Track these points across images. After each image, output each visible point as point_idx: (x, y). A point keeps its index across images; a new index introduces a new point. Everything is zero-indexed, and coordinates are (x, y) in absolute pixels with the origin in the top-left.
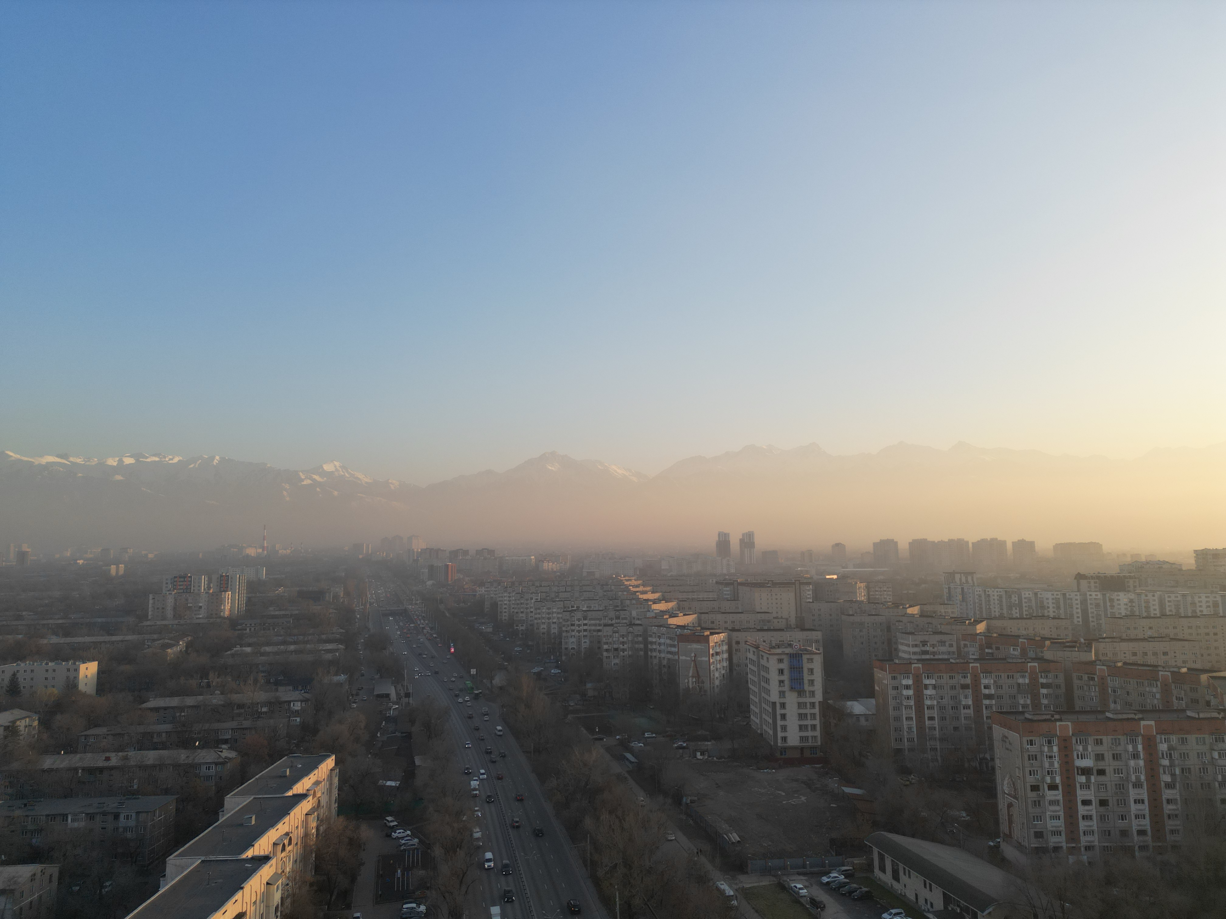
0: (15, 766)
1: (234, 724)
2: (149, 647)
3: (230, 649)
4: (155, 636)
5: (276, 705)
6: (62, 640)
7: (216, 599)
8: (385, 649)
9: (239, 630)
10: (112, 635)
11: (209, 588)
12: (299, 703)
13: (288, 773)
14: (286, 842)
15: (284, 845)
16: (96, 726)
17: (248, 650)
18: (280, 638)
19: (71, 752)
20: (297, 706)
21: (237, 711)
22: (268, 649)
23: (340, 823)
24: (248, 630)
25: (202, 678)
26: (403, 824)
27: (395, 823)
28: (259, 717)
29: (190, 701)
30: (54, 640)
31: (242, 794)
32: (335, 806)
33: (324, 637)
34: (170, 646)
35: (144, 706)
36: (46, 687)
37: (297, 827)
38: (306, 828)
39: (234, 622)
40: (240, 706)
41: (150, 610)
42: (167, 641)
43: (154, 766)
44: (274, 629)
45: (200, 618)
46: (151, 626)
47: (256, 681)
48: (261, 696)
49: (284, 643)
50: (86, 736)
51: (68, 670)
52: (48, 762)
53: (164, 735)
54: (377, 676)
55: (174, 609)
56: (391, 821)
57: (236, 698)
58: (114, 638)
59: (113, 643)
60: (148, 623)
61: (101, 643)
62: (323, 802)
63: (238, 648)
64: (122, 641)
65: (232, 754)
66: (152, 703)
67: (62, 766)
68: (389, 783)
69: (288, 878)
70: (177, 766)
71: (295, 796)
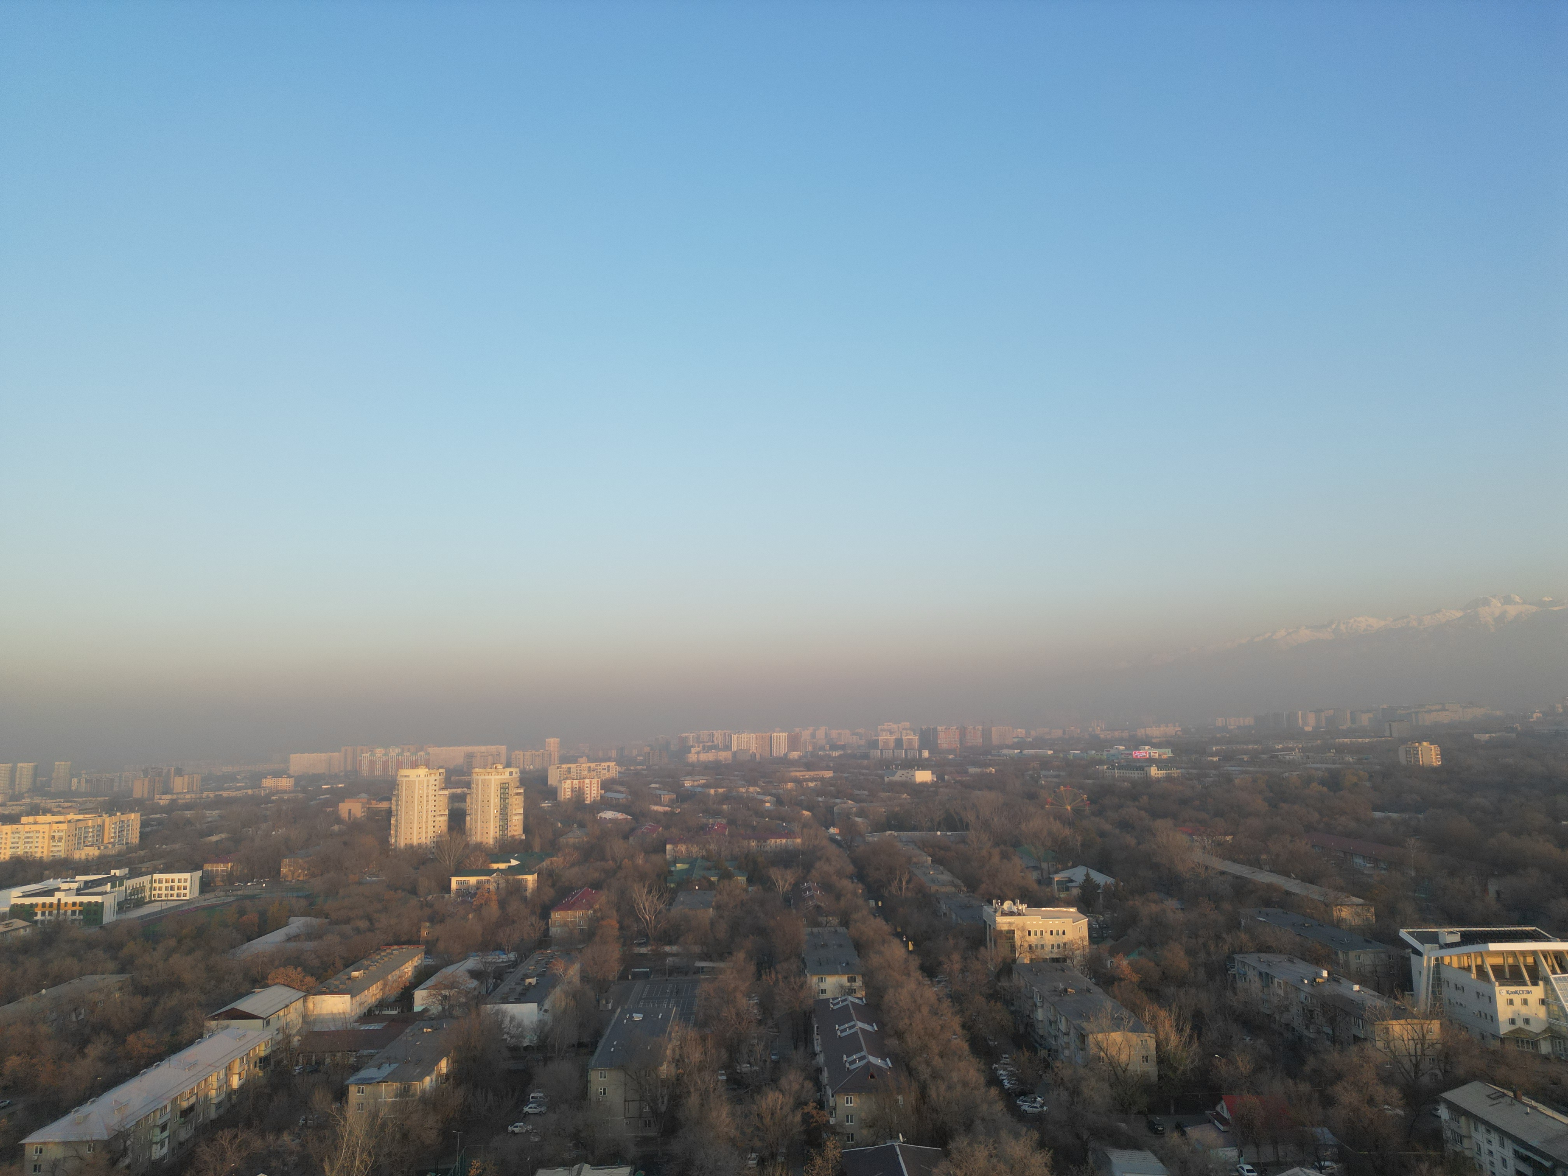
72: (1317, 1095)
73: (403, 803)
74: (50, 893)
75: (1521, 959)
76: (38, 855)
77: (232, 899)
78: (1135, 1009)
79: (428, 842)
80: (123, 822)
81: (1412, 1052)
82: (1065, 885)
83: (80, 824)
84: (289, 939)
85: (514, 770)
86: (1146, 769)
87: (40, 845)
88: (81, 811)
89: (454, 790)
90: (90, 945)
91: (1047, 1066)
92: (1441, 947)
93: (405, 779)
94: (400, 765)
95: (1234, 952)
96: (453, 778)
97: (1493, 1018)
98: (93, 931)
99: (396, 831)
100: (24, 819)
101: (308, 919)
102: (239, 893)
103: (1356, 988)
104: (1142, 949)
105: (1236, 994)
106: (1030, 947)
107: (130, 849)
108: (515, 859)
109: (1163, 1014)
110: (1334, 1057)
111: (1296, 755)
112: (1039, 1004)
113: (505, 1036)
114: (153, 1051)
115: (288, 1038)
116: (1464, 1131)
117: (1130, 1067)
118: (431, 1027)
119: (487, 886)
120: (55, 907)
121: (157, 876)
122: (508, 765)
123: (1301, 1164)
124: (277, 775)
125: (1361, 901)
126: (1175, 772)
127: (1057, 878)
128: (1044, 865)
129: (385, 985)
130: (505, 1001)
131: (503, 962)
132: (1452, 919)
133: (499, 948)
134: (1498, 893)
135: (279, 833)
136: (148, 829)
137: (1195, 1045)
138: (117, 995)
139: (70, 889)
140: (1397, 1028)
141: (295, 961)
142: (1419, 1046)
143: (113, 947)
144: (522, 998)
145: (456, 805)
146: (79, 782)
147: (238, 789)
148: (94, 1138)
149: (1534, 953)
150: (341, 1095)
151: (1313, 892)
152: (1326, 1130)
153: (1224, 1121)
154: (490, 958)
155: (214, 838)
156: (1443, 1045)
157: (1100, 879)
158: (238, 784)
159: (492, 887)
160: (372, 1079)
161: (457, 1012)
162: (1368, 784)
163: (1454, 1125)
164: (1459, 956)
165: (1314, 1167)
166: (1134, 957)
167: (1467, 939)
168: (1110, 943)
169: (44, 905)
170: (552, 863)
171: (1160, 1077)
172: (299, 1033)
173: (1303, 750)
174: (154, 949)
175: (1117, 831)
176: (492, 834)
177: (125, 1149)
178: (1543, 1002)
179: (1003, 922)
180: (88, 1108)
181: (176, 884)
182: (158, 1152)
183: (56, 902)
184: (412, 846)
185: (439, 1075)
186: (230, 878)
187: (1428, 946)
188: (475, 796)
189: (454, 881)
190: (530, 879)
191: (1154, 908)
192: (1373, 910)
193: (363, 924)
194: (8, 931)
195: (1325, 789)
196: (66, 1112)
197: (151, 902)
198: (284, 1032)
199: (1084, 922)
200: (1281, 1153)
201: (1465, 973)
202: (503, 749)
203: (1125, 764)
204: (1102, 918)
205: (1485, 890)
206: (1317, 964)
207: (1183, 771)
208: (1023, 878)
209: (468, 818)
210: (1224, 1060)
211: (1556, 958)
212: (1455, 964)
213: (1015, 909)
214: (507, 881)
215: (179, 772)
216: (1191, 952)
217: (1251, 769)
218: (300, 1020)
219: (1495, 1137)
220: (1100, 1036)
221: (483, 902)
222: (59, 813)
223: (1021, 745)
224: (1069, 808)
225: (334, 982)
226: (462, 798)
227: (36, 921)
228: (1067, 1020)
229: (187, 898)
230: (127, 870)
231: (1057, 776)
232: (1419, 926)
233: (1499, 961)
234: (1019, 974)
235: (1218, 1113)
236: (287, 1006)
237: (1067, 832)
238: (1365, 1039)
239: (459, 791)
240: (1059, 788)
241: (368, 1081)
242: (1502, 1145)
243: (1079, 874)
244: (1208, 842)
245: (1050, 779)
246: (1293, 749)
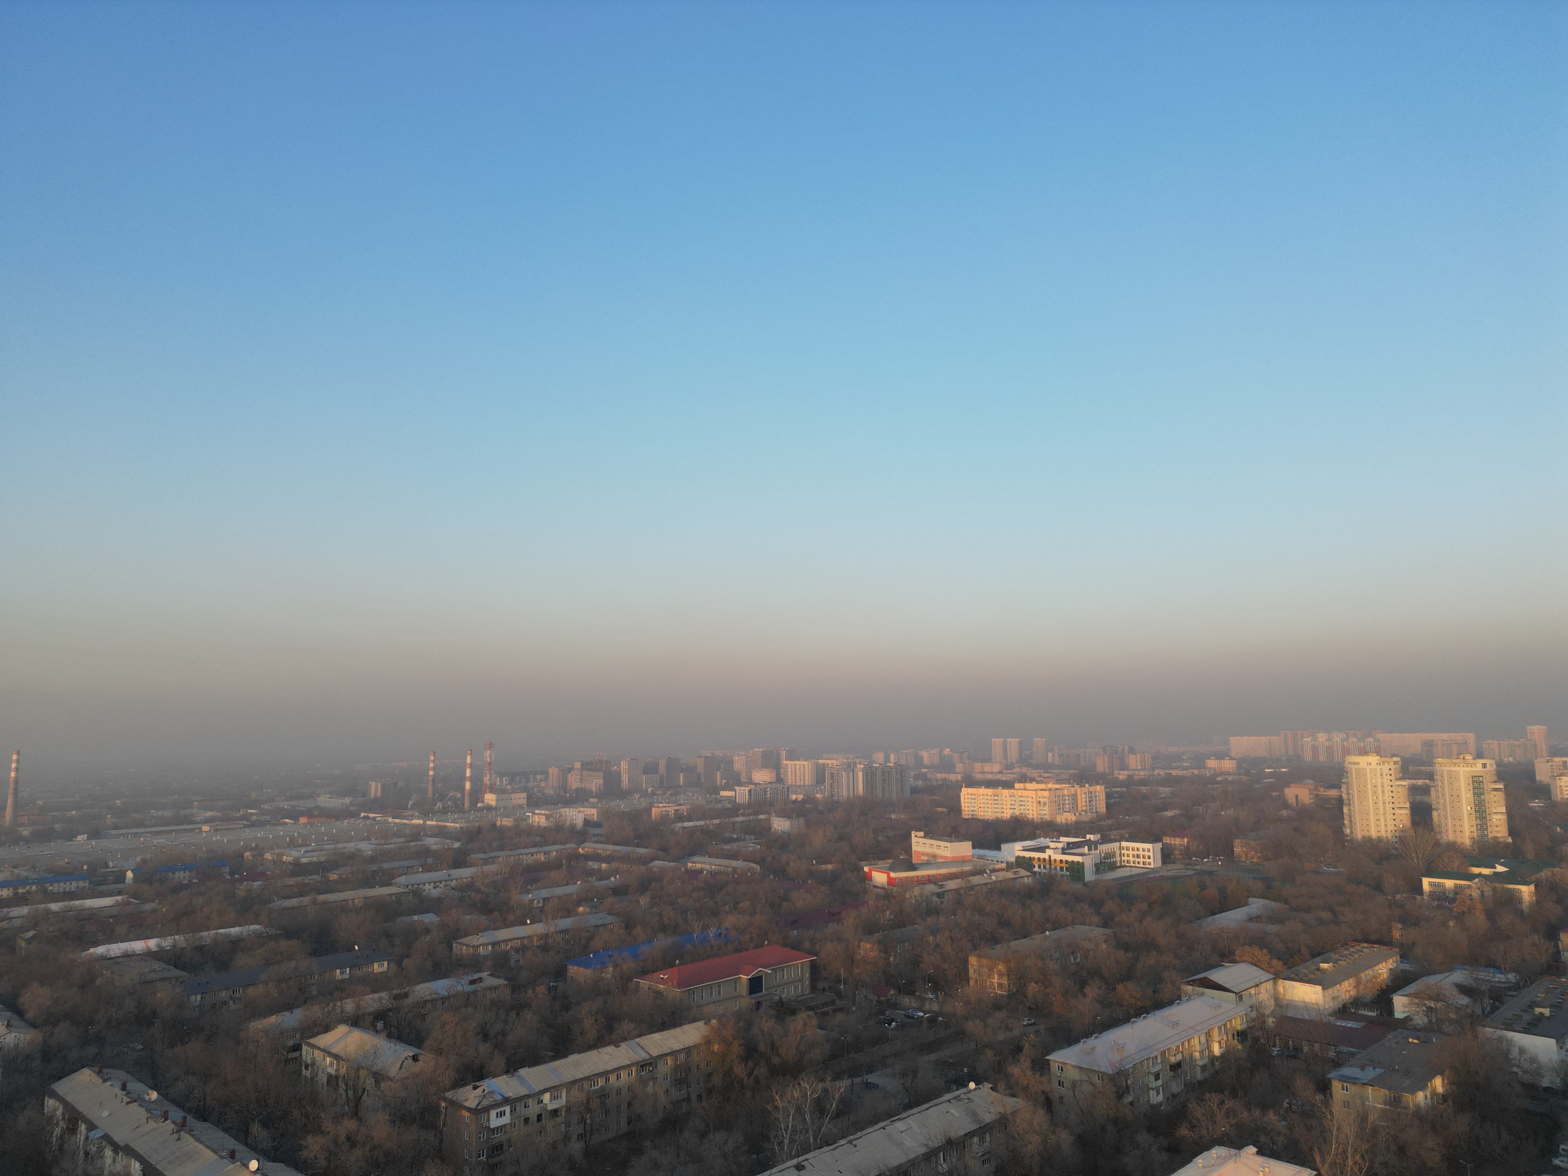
73: (1355, 791)
74: (1042, 849)
76: (1030, 816)
77: (1191, 872)
79: (1390, 836)
80: (1091, 793)
83: (1059, 793)
84: (1251, 919)
85: (1487, 762)
87: (1030, 807)
88: (1058, 781)
89: (1414, 781)
90: (1078, 898)
93: (1353, 767)
94: (1346, 752)
96: (1411, 768)
98: (1078, 886)
99: (1351, 821)
100: (1017, 785)
101: (1267, 902)
102: (1198, 867)
107: (1100, 817)
108: (1501, 864)
113: (1515, 1069)
114: (1139, 1003)
115: (1262, 1017)
118: (1418, 1038)
119: (1468, 892)
120: (1047, 861)
121: (1124, 844)
122: (1479, 756)
124: (1220, 756)
129: (1358, 983)
130: (1509, 1027)
131: (1500, 982)
133: (1492, 964)
135: (1228, 813)
136: (1112, 801)
138: (1104, 946)
139: (1057, 848)
141: (1260, 941)
143: (1097, 904)
144: (1534, 1027)
145: (1419, 798)
146: (1053, 756)
147: (1186, 769)
148: (1101, 1070)
150: (1324, 1087)
154: (1482, 975)
155: (1169, 814)
158: (1185, 764)
159: (1475, 894)
160: (1355, 1078)
161: (1447, 1028)
169: (1039, 859)
170: (1553, 875)
172: (1272, 1014)
174: (1130, 910)
176: (1467, 833)
177: (1127, 1087)
180: (1091, 1042)
181: (1141, 853)
182: (1156, 1098)
183: (1047, 858)
184: (1370, 839)
185: (1434, 1093)
186: (1187, 853)
188: (1440, 789)
189: (1426, 882)
190: (1526, 891)
193: (1325, 915)
194: (1016, 878)
196: (1077, 1041)
197: (1121, 866)
198: (1257, 1010)
202: (1471, 737)
209: (1435, 814)
214: (1494, 890)
215: (1132, 751)
218: (1273, 1002)
221: (1465, 909)
222: (1041, 782)
225: (1302, 969)
226: (1425, 790)
227: (1035, 873)
229: (1152, 866)
230: (1099, 836)
236: (1257, 986)
239: (1420, 782)
241: (1353, 1080)
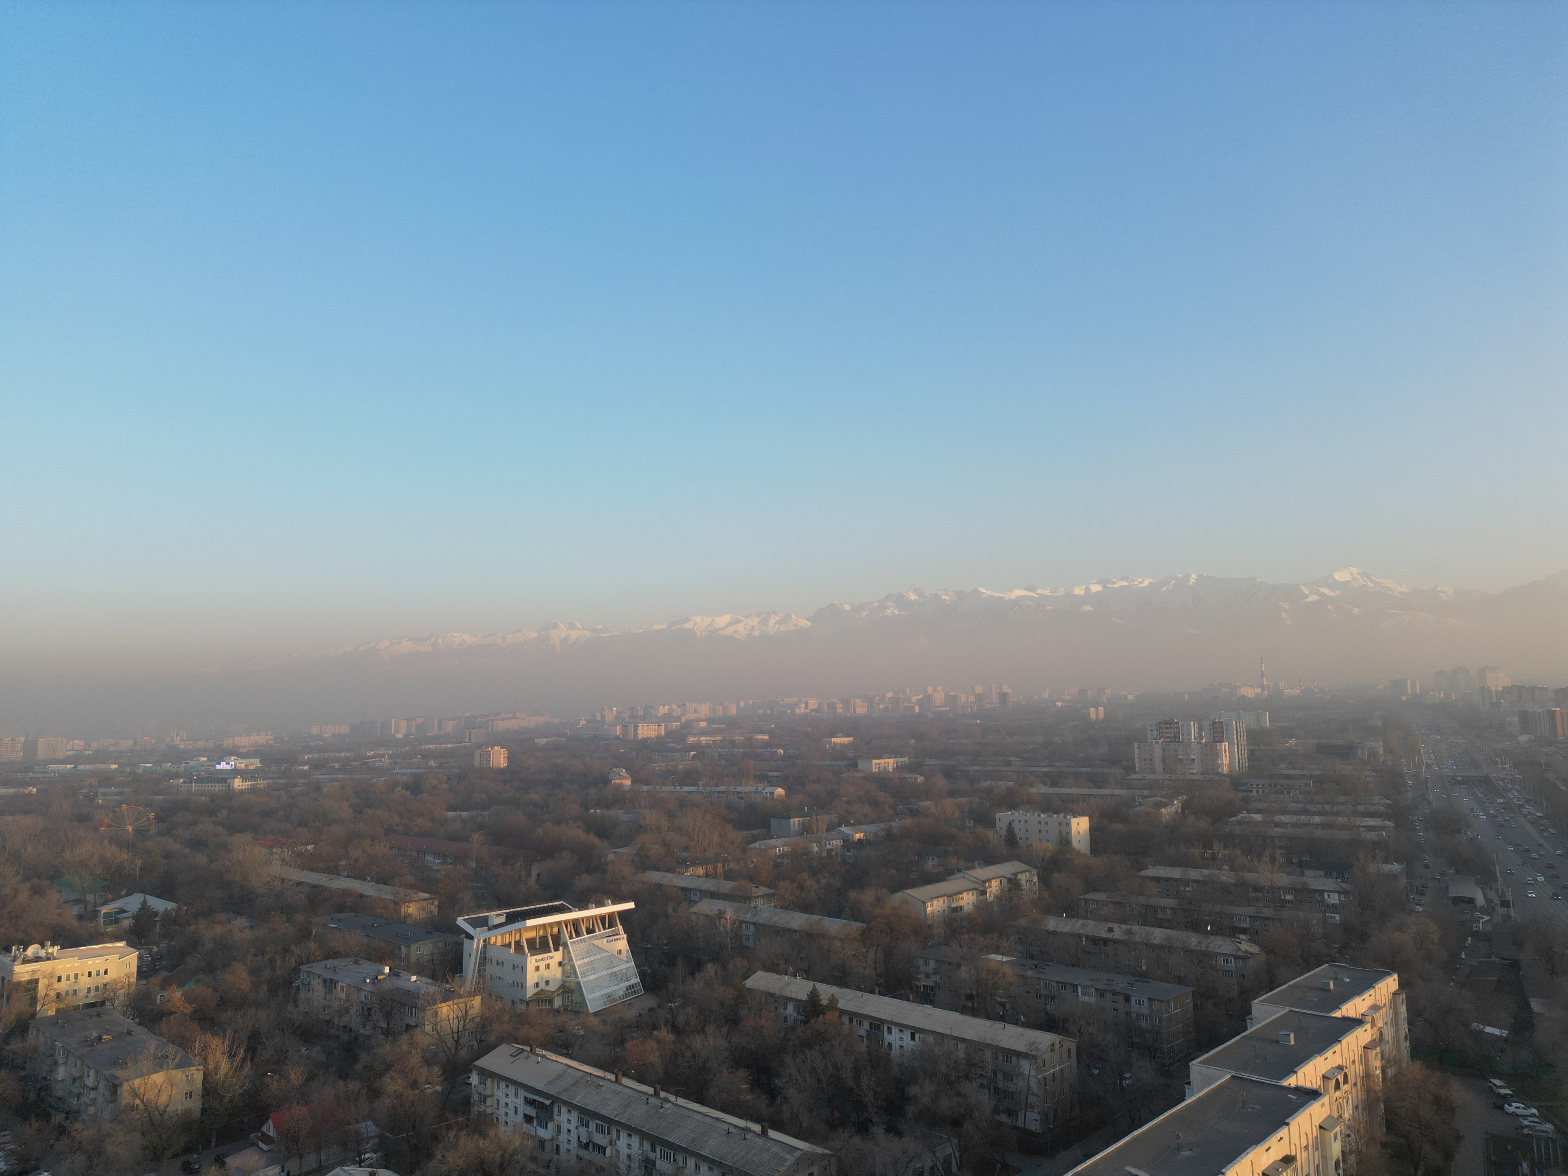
0: (1022, 922)
1: (1251, 910)
2: (1141, 804)
3: (1235, 815)
4: (1146, 792)
5: (1305, 895)
6: (1052, 790)
7: (1210, 752)
8: (1459, 832)
9: (1243, 791)
10: (1100, 787)
11: (1201, 737)
12: (1336, 895)
13: (1332, 987)
14: (1341, 1078)
15: (1337, 1081)
16: (1095, 890)
17: (1258, 817)
18: (1299, 805)
19: (1073, 916)
20: (1334, 899)
21: (1253, 895)
22: (1284, 818)
23: (1416, 1070)
24: (1255, 791)
25: (1205, 848)
26: (1521, 1095)
27: (1508, 1092)
28: (1282, 906)
29: (1194, 874)
30: (1044, 789)
31: (1273, 1001)
32: (1405, 1045)
33: (1361, 808)
34: (1165, 805)
35: (1143, 873)
36: (1041, 840)
37: (1354, 1062)
38: (1367, 1065)
39: (1235, 782)
40: (1257, 889)
41: (1136, 761)
42: (1159, 799)
43: (1161, 947)
44: (1289, 793)
45: (1194, 774)
46: (1140, 780)
47: (1273, 859)
48: (1283, 879)
49: (1305, 812)
50: (1086, 900)
51: (1060, 824)
52: (1052, 923)
53: (1169, 911)
54: (1451, 871)
55: (1164, 761)
56: (1500, 1087)
57: (1250, 876)
58: (1102, 792)
59: (1102, 796)
60: (1136, 776)
61: (1089, 795)
62: (1388, 1034)
63: (1244, 814)
64: (1111, 796)
65: (1254, 949)
66: (1153, 871)
67: (1065, 930)
68: (1488, 1029)
69: (1349, 1127)
70: (1188, 951)
71: (1344, 1019)
72: (364, 1091)
75: (549, 930)
78: (183, 1042)
81: (455, 1030)
82: (114, 918)
86: (229, 781)
91: (62, 1131)
92: (490, 929)
95: (301, 963)
97: (522, 986)
103: (414, 978)
104: (200, 976)
105: (297, 1006)
106: (58, 995)
109: (215, 1042)
110: (385, 1050)
111: (386, 762)
112: (61, 1061)
116: (488, 1092)
117: (170, 1109)
123: (342, 1163)
125: (427, 895)
126: (261, 783)
127: (104, 910)
128: (90, 897)
132: (500, 903)
134: (538, 875)
137: (247, 1069)
140: (446, 1010)
142: (462, 1022)
149: (559, 923)
151: (386, 893)
152: (370, 1123)
153: (267, 1139)
156: (482, 1017)
157: (159, 905)
162: (445, 786)
163: (481, 1089)
164: (502, 935)
165: (354, 1163)
166: (190, 986)
167: (511, 919)
168: (164, 974)
171: (204, 1111)
173: (392, 756)
175: (187, 850)
178: (560, 964)
179: (22, 972)
187: (478, 929)
191: (219, 930)
192: (436, 903)
195: (408, 793)
199: (133, 957)
200: (323, 1158)
201: (505, 949)
203: (206, 776)
204: (156, 949)
205: (529, 875)
206: (381, 962)
207: (270, 781)
208: (59, 915)
210: (276, 1077)
211: (574, 925)
212: (499, 943)
213: (42, 953)
216: (254, 971)
217: (341, 776)
219: (511, 1090)
220: (137, 1082)
223: (75, 760)
224: (130, 829)
228: (97, 1072)
231: (120, 794)
232: (474, 912)
233: (532, 934)
234: (38, 1030)
235: (264, 1134)
237: (124, 856)
238: (416, 1026)
240: (120, 806)
242: (516, 1095)
243: (133, 903)
244: (287, 854)
245: (109, 797)
246: (383, 756)
